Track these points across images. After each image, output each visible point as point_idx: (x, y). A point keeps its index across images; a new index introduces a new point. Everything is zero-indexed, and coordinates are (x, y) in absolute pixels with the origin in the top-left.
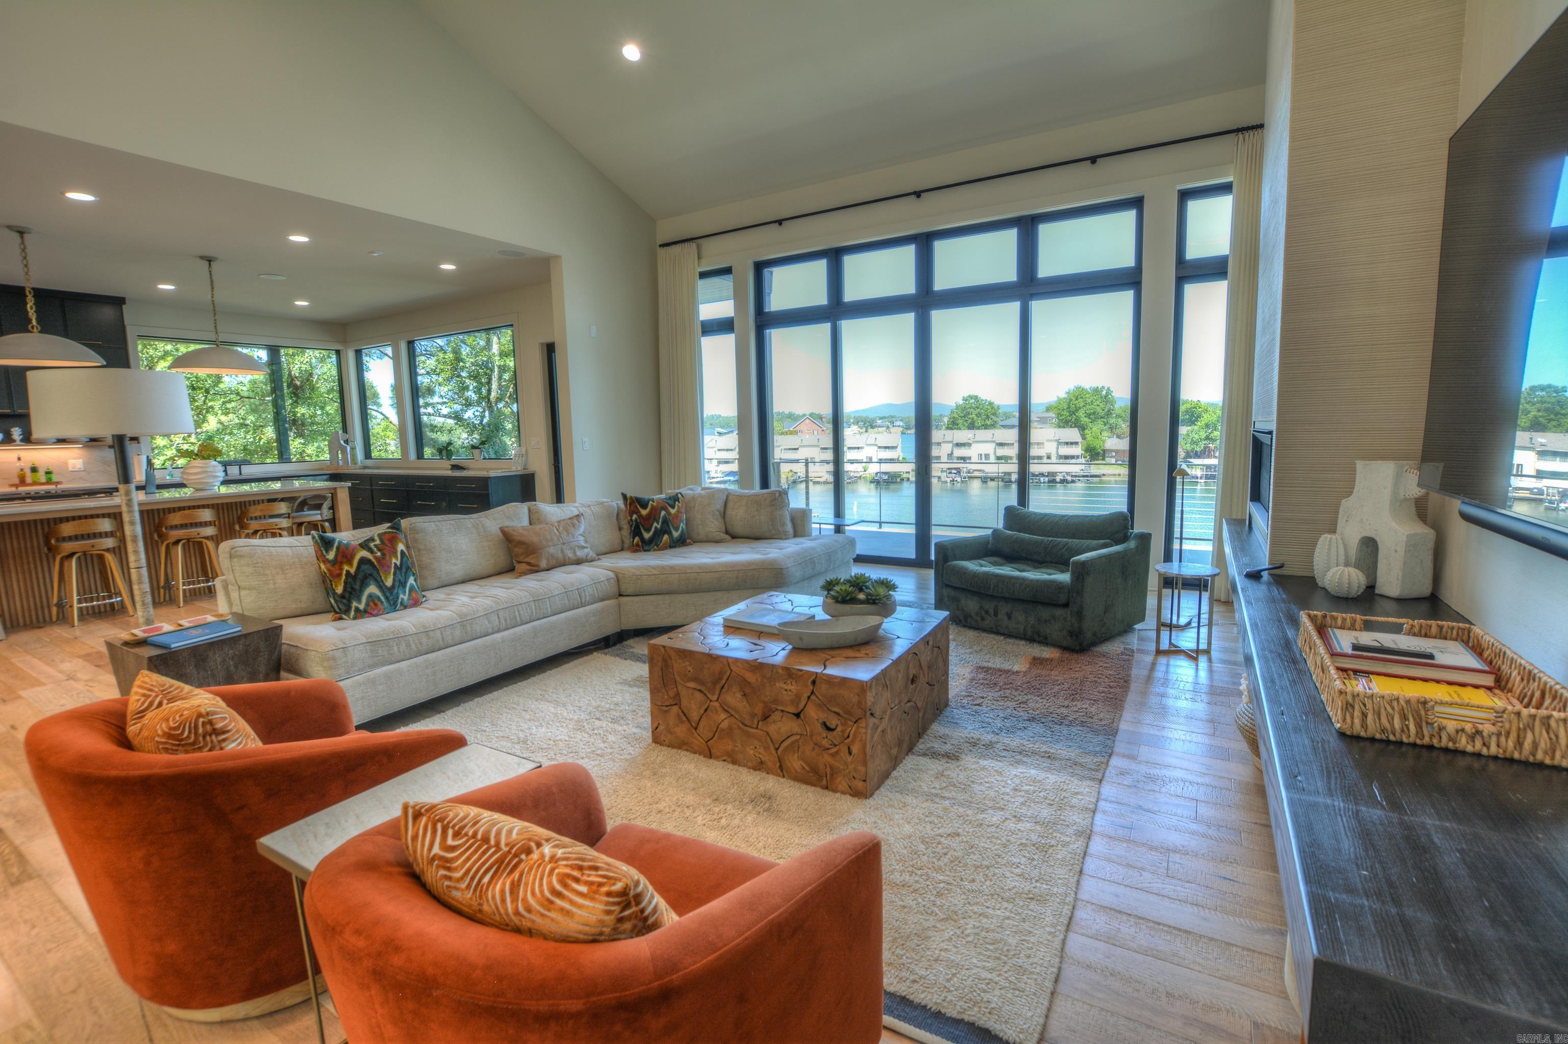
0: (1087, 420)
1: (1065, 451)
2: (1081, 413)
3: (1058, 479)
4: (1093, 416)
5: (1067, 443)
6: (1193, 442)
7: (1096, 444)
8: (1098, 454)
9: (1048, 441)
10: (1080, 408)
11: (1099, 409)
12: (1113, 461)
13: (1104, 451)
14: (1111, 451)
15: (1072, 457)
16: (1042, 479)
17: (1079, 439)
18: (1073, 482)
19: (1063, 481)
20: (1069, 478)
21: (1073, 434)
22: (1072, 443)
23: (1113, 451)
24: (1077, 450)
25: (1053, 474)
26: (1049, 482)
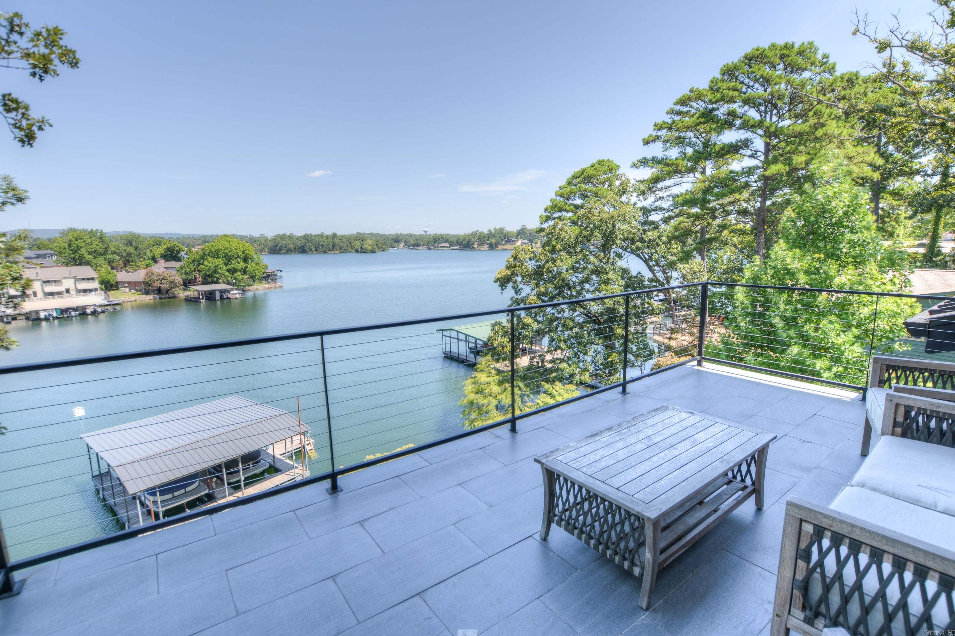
0: (90, 257)
1: (82, 286)
2: (83, 251)
3: (89, 311)
4: (95, 253)
5: (84, 279)
6: (186, 273)
7: (109, 277)
8: (112, 286)
9: (65, 278)
10: (81, 247)
11: (98, 248)
12: (127, 290)
13: (117, 283)
14: (124, 283)
15: (91, 290)
16: (73, 314)
17: (94, 274)
18: (103, 312)
19: (94, 313)
20: (99, 310)
21: (87, 271)
22: (88, 279)
23: (126, 282)
24: (95, 285)
25: (84, 308)
26: (80, 315)
